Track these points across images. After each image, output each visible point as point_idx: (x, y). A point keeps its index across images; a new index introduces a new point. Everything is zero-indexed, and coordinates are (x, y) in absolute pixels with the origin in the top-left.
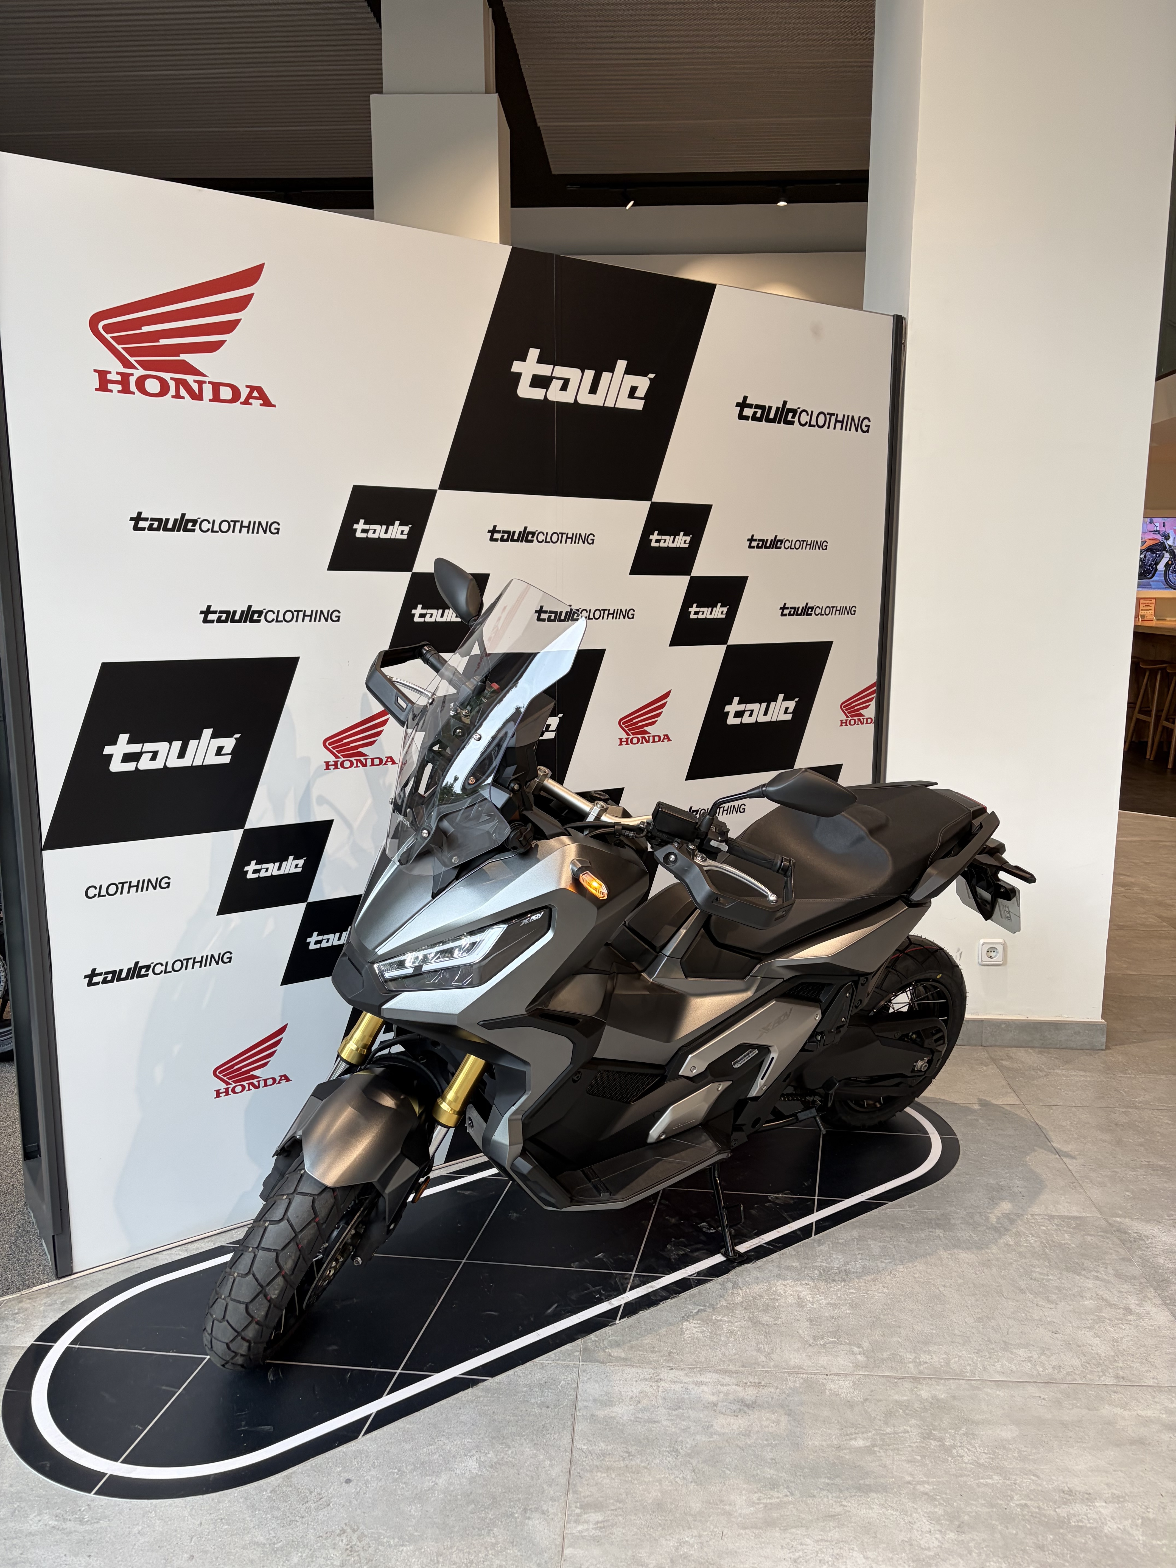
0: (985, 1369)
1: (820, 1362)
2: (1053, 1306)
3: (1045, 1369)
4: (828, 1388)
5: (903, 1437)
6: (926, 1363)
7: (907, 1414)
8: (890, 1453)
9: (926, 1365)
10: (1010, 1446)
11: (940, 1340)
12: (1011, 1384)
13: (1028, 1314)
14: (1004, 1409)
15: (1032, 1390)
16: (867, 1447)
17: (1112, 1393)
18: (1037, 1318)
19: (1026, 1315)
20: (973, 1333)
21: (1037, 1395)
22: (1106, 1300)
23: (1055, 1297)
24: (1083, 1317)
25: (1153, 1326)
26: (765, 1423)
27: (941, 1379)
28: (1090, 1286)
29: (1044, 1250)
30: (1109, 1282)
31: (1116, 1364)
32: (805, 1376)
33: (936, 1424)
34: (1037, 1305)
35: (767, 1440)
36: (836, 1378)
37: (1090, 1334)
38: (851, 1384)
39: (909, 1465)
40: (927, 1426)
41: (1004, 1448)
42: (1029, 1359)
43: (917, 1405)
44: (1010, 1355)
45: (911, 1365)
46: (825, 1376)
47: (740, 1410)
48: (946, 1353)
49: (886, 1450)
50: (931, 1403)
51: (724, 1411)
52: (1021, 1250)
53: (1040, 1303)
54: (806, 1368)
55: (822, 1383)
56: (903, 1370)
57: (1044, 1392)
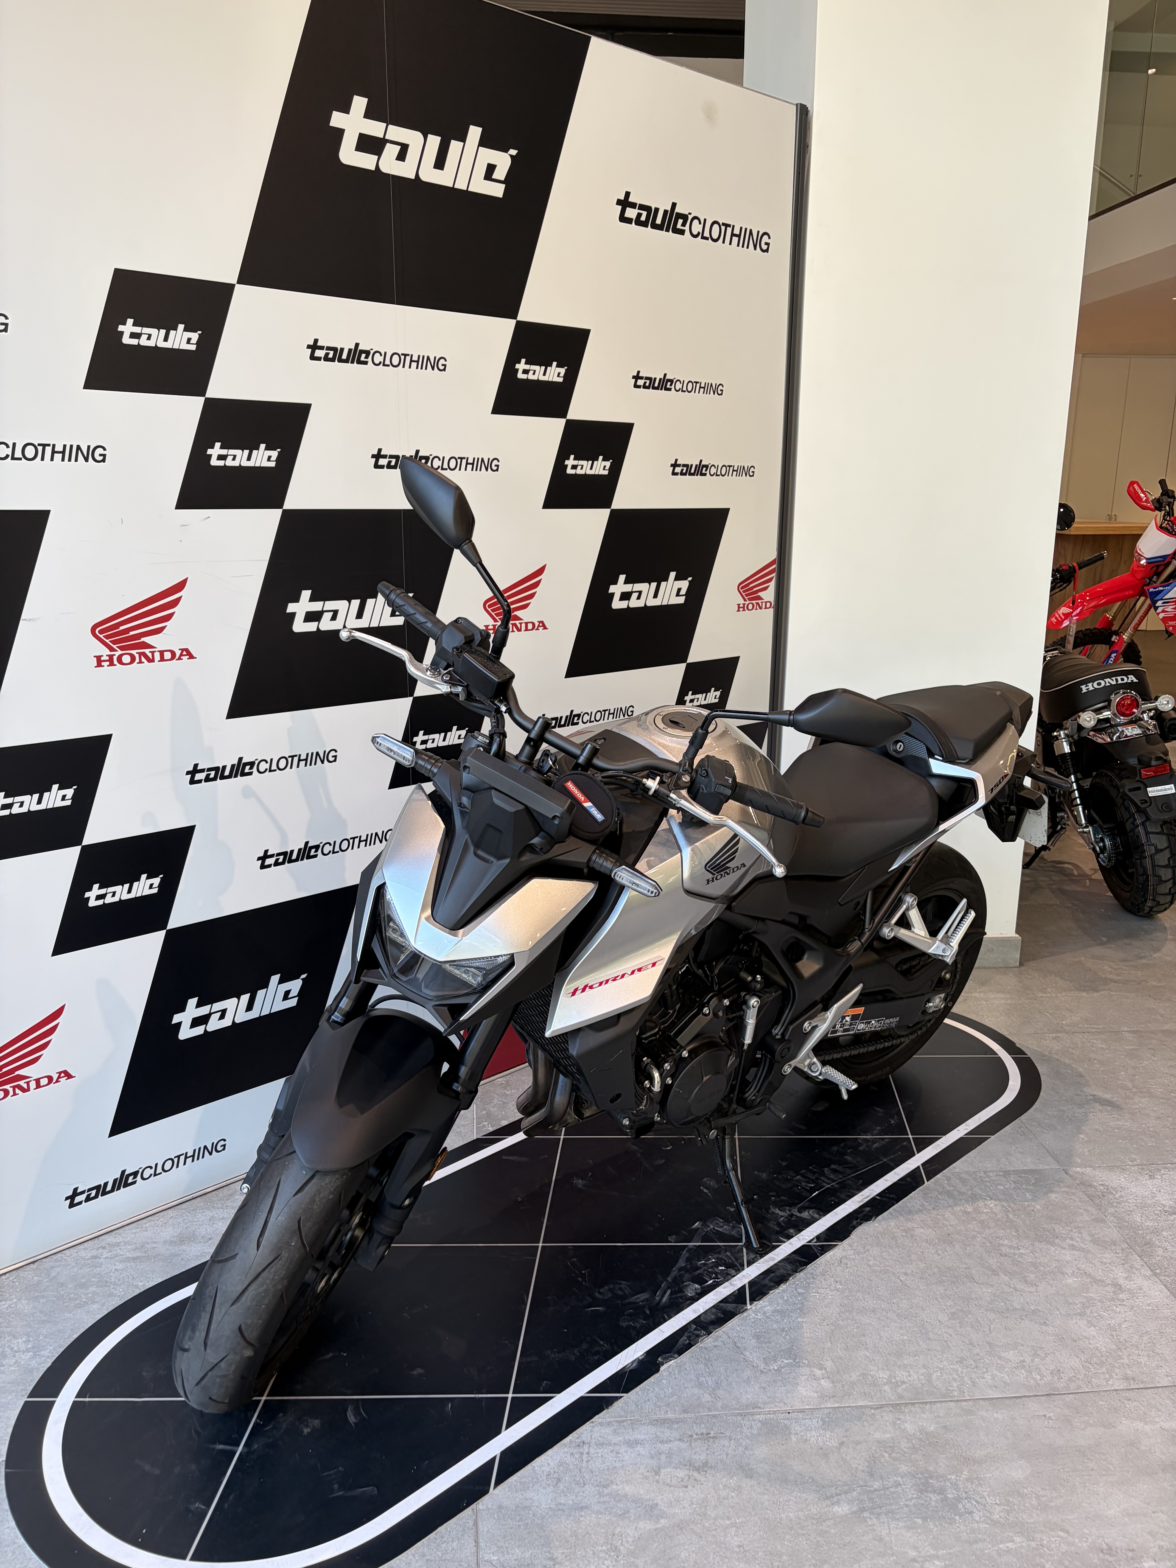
0: (974, 1384)
1: (778, 1395)
2: (1033, 1289)
3: (1042, 1376)
4: (793, 1432)
5: (894, 1493)
6: (903, 1382)
7: (895, 1459)
8: (883, 1518)
9: (904, 1386)
10: (1025, 1491)
11: (914, 1349)
12: (1007, 1401)
13: (1007, 1302)
14: (1007, 1438)
15: (1033, 1406)
16: (854, 1513)
17: (1126, 1402)
18: (1018, 1307)
19: (1005, 1303)
20: (951, 1335)
21: (1041, 1413)
22: (1089, 1276)
23: (1032, 1276)
24: (1070, 1300)
25: (1149, 1305)
26: (724, 1493)
27: (926, 1403)
28: (1068, 1258)
29: (1008, 1216)
30: (1089, 1251)
31: (1122, 1361)
32: (762, 1417)
33: (931, 1469)
34: (1016, 1290)
35: (729, 1518)
36: (800, 1415)
37: (1083, 1323)
38: (821, 1423)
39: (908, 1535)
40: (922, 1474)
41: (1019, 1493)
42: (1022, 1364)
43: (904, 1445)
44: (999, 1362)
45: (886, 1388)
46: (787, 1414)
47: (689, 1476)
48: (924, 1366)
49: (879, 1514)
50: (920, 1440)
51: (669, 1481)
52: (982, 1218)
53: (1018, 1286)
54: (762, 1406)
55: (786, 1425)
56: (878, 1395)
57: (1049, 1407)
